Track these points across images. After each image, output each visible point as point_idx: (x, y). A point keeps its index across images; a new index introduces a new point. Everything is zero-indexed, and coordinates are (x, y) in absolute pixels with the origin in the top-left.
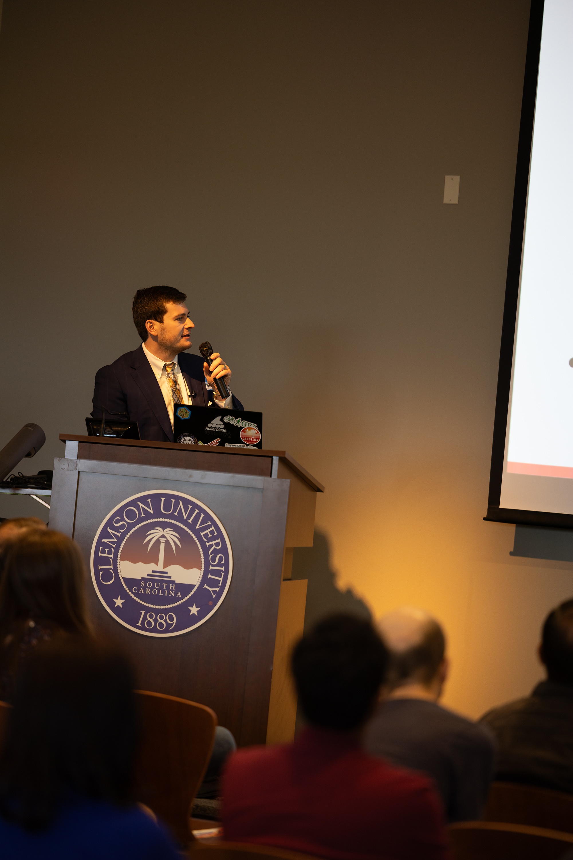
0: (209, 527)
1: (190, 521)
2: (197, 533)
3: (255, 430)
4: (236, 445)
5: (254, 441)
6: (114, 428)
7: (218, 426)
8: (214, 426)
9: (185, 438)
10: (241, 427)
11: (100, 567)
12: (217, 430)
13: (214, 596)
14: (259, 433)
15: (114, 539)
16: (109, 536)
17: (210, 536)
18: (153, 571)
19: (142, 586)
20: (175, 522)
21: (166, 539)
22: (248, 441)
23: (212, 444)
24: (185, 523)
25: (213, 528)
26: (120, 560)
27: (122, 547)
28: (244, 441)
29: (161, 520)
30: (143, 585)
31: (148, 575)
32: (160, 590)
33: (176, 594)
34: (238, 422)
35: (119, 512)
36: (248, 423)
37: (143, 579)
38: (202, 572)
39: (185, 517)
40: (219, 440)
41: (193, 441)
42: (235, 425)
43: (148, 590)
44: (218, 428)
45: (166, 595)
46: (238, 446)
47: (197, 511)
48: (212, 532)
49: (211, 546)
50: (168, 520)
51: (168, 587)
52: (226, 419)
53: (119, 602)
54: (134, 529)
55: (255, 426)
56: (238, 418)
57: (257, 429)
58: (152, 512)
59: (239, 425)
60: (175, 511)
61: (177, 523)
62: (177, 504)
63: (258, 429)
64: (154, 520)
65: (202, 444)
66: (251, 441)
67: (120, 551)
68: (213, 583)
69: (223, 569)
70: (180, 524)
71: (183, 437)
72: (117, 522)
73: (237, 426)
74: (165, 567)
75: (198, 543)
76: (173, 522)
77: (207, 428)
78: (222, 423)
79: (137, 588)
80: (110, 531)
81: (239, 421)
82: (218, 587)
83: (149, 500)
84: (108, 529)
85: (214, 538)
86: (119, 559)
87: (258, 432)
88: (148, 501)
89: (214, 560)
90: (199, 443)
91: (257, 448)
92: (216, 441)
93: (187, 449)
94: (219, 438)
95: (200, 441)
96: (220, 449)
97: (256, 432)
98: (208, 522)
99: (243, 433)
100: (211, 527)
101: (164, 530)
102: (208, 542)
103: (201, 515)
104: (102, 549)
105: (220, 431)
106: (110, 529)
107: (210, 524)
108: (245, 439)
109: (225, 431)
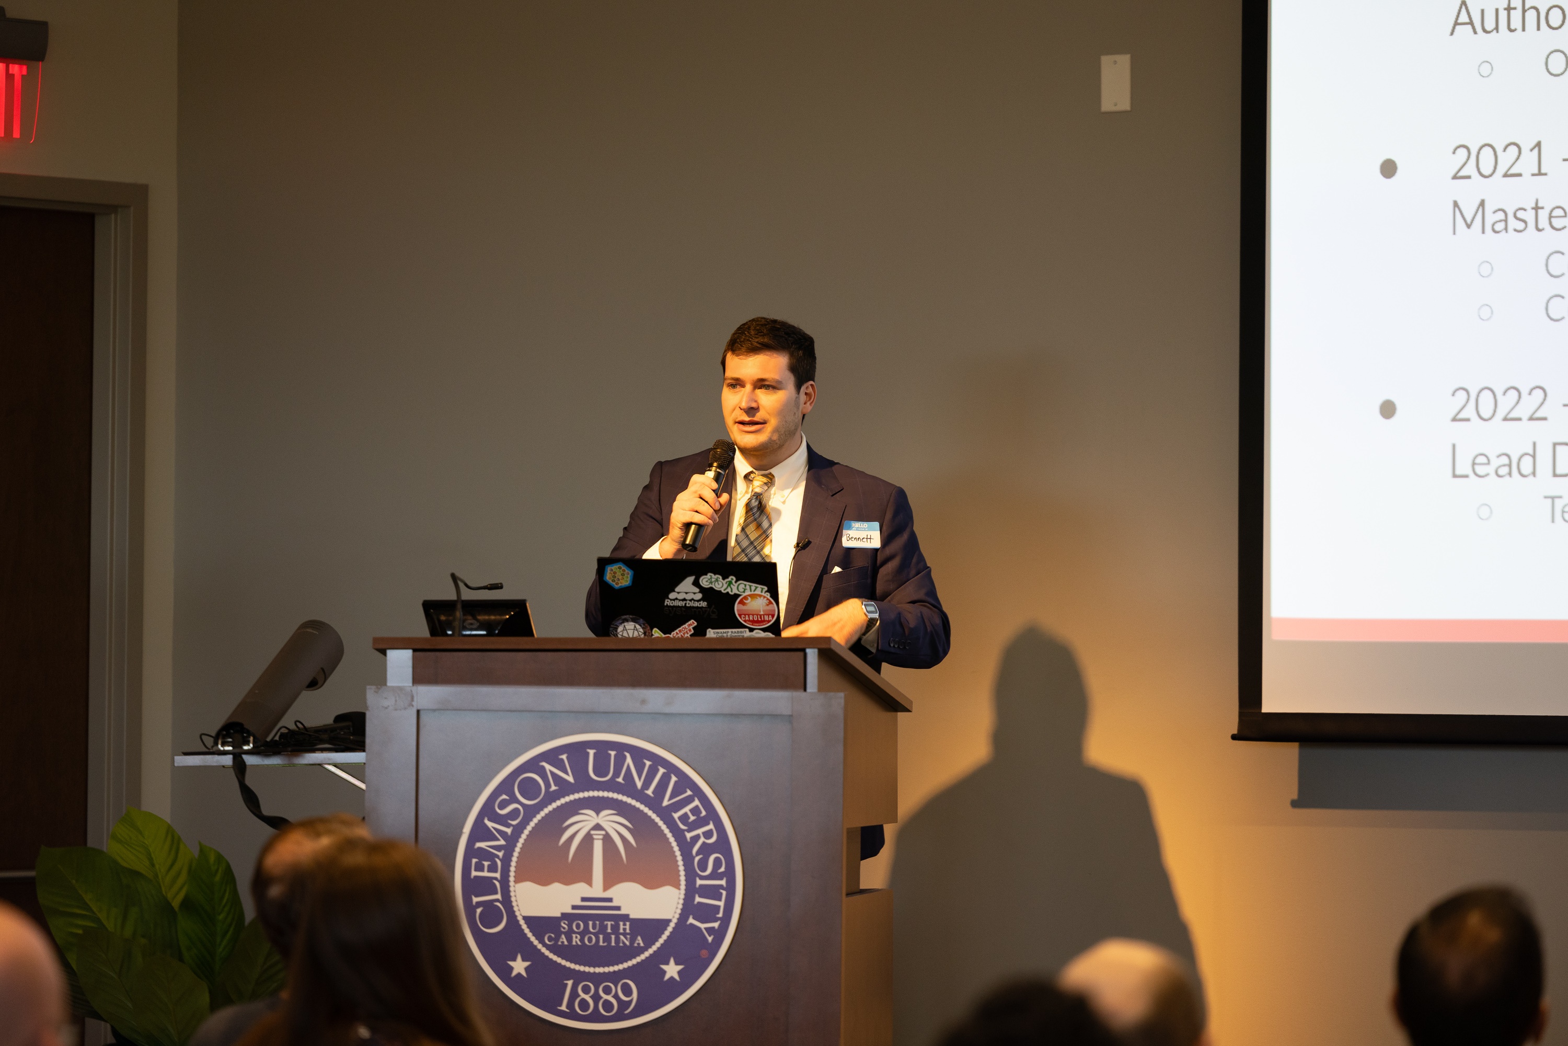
0: (689, 800)
1: (650, 792)
2: (665, 814)
3: (765, 599)
4: (728, 632)
5: (764, 621)
6: (480, 618)
7: (689, 597)
8: (681, 596)
9: (625, 626)
10: (735, 594)
11: (475, 900)
12: (689, 604)
13: (710, 939)
15: (498, 840)
16: (489, 836)
17: (692, 818)
18: (583, 899)
19: (562, 930)
20: (620, 797)
21: (603, 832)
22: (753, 622)
23: (680, 631)
24: (639, 795)
25: (696, 802)
26: (516, 882)
27: (516, 854)
28: (745, 621)
29: (591, 794)
30: (564, 928)
31: (574, 907)
32: (601, 937)
33: (633, 940)
34: (729, 585)
35: (506, 786)
36: (750, 586)
37: (565, 916)
38: (683, 891)
39: (639, 784)
40: (693, 623)
41: (641, 630)
42: (723, 591)
43: (576, 937)
44: (691, 600)
45: (613, 944)
46: (732, 632)
47: (662, 771)
48: (695, 811)
49: (696, 838)
50: (606, 794)
51: (615, 928)
52: (705, 581)
53: (519, 966)
54: (539, 817)
55: (764, 591)
56: (728, 578)
57: (768, 595)
58: (571, 779)
59: (732, 591)
60: (617, 774)
61: (625, 799)
62: (620, 760)
63: (771, 597)
64: (577, 796)
65: (658, 632)
66: (758, 622)
67: (513, 864)
68: (707, 913)
69: (723, 882)
70: (629, 800)
71: (621, 624)
72: (503, 805)
73: (728, 593)
74: (606, 887)
75: (669, 835)
76: (615, 796)
77: (667, 602)
78: (697, 590)
79: (553, 935)
80: (490, 824)
81: (730, 583)
82: (715, 920)
83: (564, 757)
84: (486, 821)
85: (701, 822)
86: (512, 879)
87: (771, 603)
88: (562, 759)
89: (703, 865)
90: (653, 633)
91: (770, 635)
92: (687, 627)
93: (631, 647)
94: (693, 621)
95: (655, 630)
96: (698, 643)
97: (768, 601)
98: (686, 792)
99: (741, 605)
100: (693, 801)
101: (598, 814)
102: (689, 831)
103: (670, 778)
104: (476, 863)
105: (694, 606)
106: (489, 820)
107: (690, 796)
108: (745, 618)
109: (704, 606)
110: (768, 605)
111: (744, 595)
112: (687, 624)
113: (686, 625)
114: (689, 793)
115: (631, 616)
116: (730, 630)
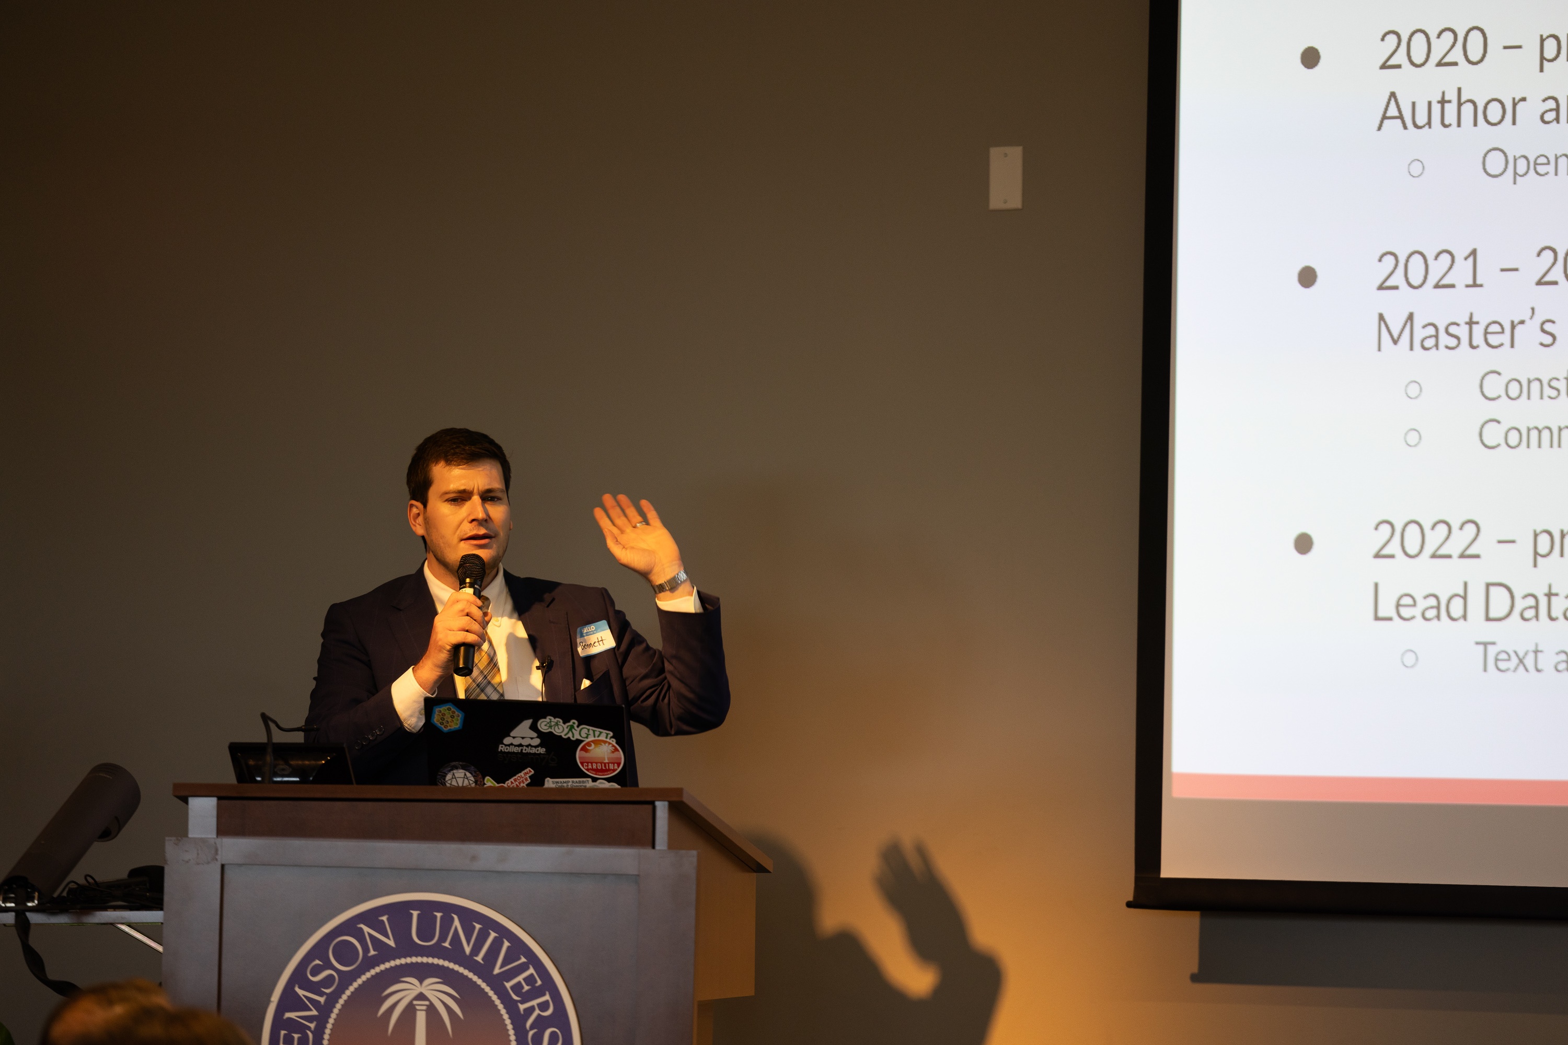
0: (522, 968)
1: (479, 958)
2: (497, 983)
3: (611, 746)
4: (569, 782)
5: (609, 770)
6: (292, 763)
7: (525, 742)
8: (516, 742)
9: (454, 774)
10: (577, 740)
12: (525, 750)
14: (618, 751)
15: (311, 1010)
16: (299, 1005)
17: (526, 988)
20: (446, 964)
21: (427, 1003)
23: (515, 780)
24: (468, 962)
25: (531, 971)
27: (329, 1026)
28: (588, 770)
29: (414, 960)
34: (570, 730)
35: (319, 950)
36: (594, 731)
39: (468, 950)
40: (530, 771)
41: (472, 779)
42: (563, 736)
44: (527, 746)
46: (573, 782)
47: (493, 935)
48: (530, 980)
49: (530, 1010)
50: (430, 960)
52: (543, 725)
54: (355, 985)
55: (609, 736)
56: (569, 722)
57: (613, 742)
58: (391, 943)
59: (573, 737)
60: (443, 938)
61: (451, 965)
62: (447, 923)
63: (617, 743)
64: (398, 962)
65: (491, 781)
66: (601, 771)
67: (327, 1037)
70: (456, 968)
71: (450, 771)
72: (315, 972)
73: (569, 738)
75: (501, 1007)
76: (441, 962)
77: (501, 748)
78: (535, 735)
80: (301, 992)
81: (572, 727)
83: (384, 918)
84: (297, 989)
85: (536, 993)
87: (616, 750)
88: (383, 921)
90: (485, 782)
91: (616, 786)
92: (523, 776)
93: (460, 798)
94: (529, 769)
95: (487, 778)
96: (535, 794)
97: (614, 748)
98: (520, 959)
99: (583, 752)
100: (528, 968)
101: (421, 982)
102: (522, 1002)
103: (502, 943)
104: (285, 1035)
105: (531, 752)
106: (300, 988)
107: (524, 963)
108: (588, 766)
109: (542, 752)
110: (613, 752)
111: (587, 740)
112: (523, 772)
113: (522, 774)
114: (523, 960)
115: (461, 763)
116: (570, 780)
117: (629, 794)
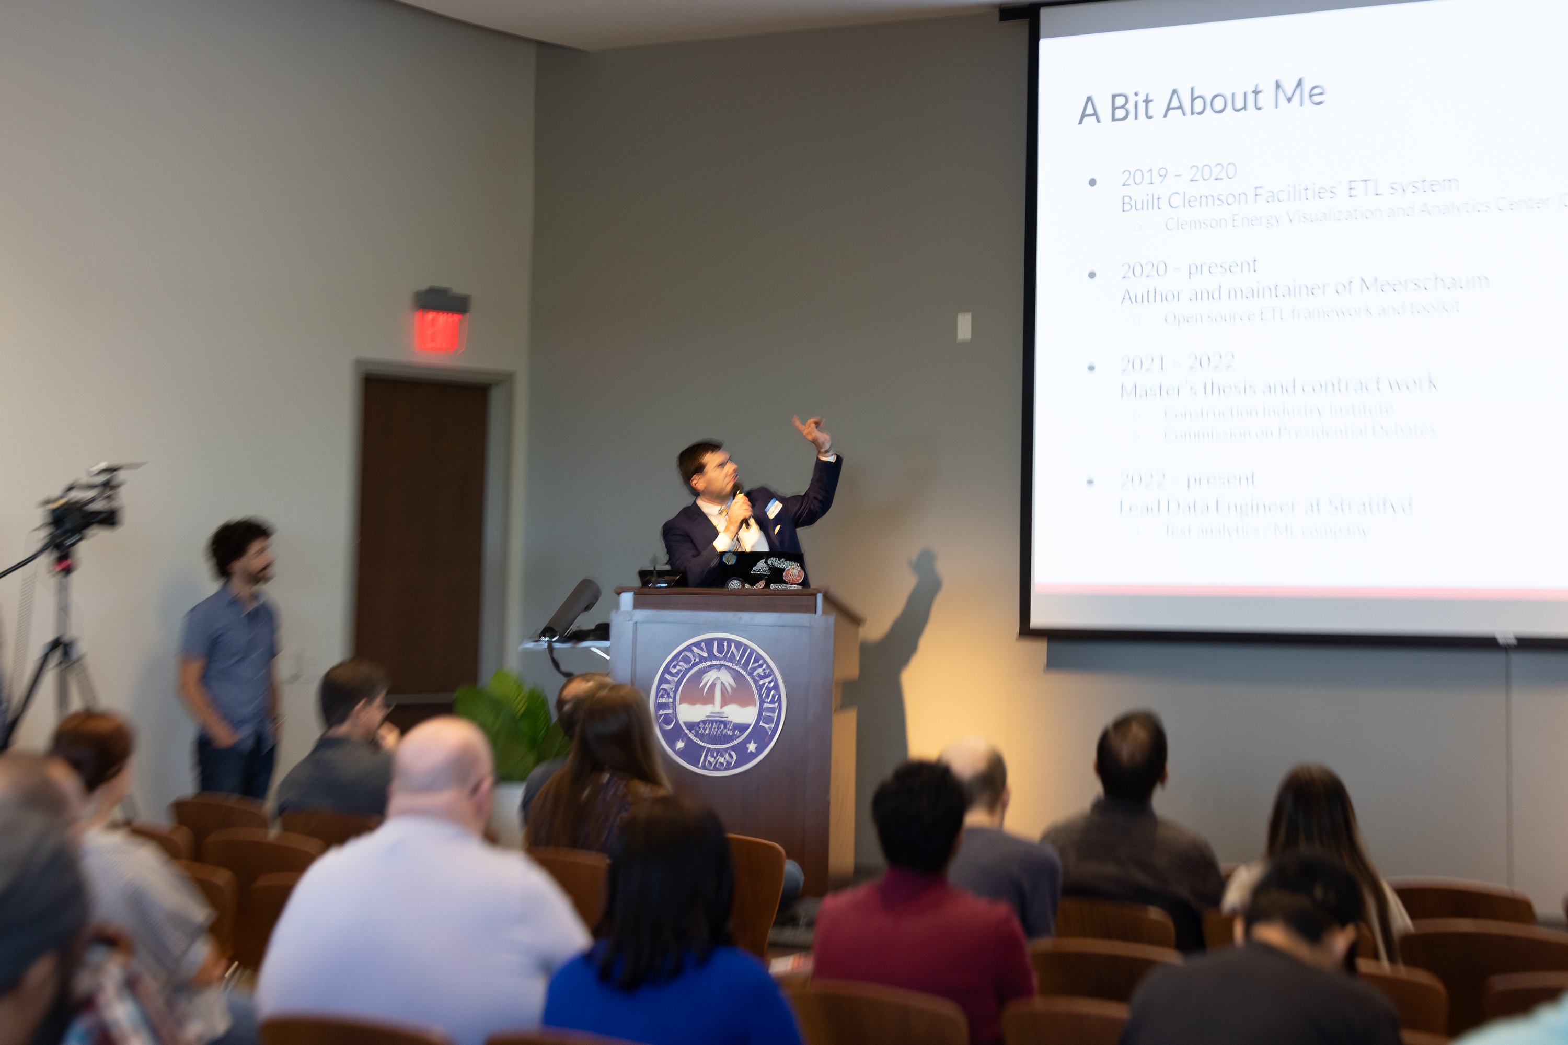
0: (761, 666)
1: (743, 662)
2: (750, 672)
3: (799, 570)
5: (798, 581)
6: (664, 578)
7: (762, 569)
8: (758, 569)
9: (732, 583)
10: (784, 568)
11: (660, 713)
12: (762, 572)
13: (770, 732)
16: (668, 682)
17: (762, 674)
18: (712, 713)
20: (729, 664)
21: (721, 681)
22: (793, 581)
23: (758, 586)
24: (738, 663)
25: (765, 667)
26: (679, 704)
27: (680, 691)
28: (789, 581)
29: (715, 662)
30: (702, 727)
31: (707, 716)
32: (719, 731)
33: (733, 733)
35: (675, 658)
36: (791, 564)
37: (702, 721)
38: (757, 710)
39: (738, 658)
41: (740, 585)
42: (778, 566)
43: (708, 731)
45: (725, 734)
47: (748, 652)
48: (764, 671)
49: (764, 684)
50: (722, 662)
51: (726, 727)
52: (769, 562)
53: (680, 745)
54: (691, 673)
55: (798, 565)
57: (800, 568)
58: (706, 655)
59: (782, 566)
60: (727, 653)
61: (731, 665)
62: (729, 647)
64: (708, 663)
66: (795, 581)
67: (678, 696)
68: (769, 720)
70: (733, 666)
71: (730, 581)
72: (674, 667)
74: (722, 707)
75: (752, 682)
76: (727, 663)
77: (752, 572)
78: (766, 565)
79: (697, 730)
80: (668, 676)
81: (781, 562)
82: (772, 723)
83: (703, 644)
85: (766, 676)
86: (677, 703)
87: (801, 572)
88: (702, 646)
89: (768, 696)
90: (745, 586)
93: (735, 593)
99: (787, 573)
100: (763, 666)
101: (718, 672)
102: (761, 680)
103: (752, 655)
104: (661, 695)
105: (765, 573)
106: (667, 674)
107: (761, 664)
108: (789, 579)
109: (769, 573)
110: (799, 573)
111: (788, 568)
113: (761, 583)
114: (761, 662)
115: (735, 578)
116: (781, 585)
117: (806, 591)
